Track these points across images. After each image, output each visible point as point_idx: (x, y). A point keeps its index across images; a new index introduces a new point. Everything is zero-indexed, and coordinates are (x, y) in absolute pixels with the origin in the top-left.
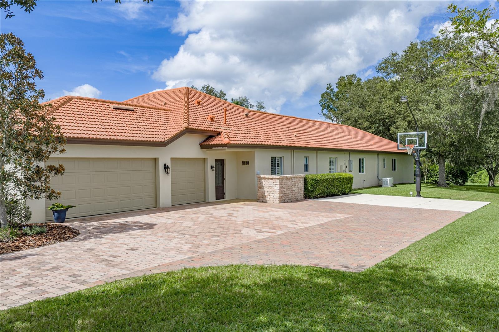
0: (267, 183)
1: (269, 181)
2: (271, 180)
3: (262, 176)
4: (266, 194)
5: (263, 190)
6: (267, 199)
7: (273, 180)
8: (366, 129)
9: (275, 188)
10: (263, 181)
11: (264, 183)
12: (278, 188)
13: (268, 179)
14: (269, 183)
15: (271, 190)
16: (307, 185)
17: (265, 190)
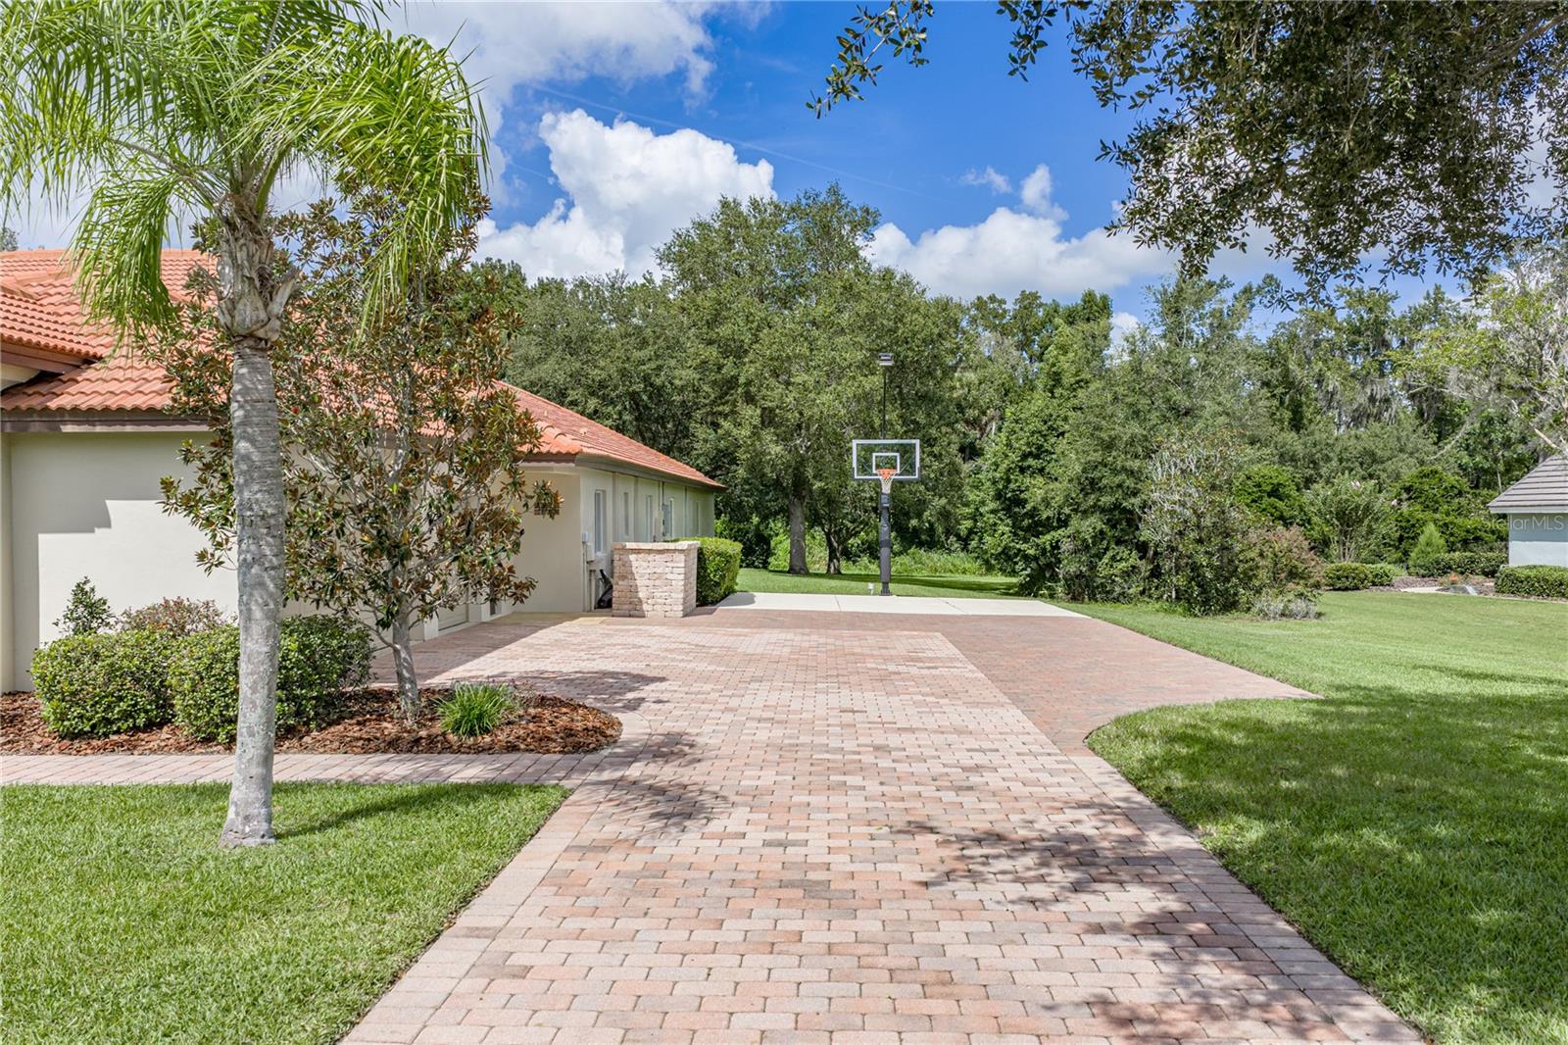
0: (645, 564)
1: (651, 557)
2: (658, 557)
3: (630, 545)
4: (641, 595)
5: (631, 583)
6: (645, 607)
7: (665, 557)
8: (594, 415)
9: (670, 576)
10: (632, 557)
11: (635, 564)
12: (682, 577)
13: (650, 551)
14: (651, 564)
15: (657, 583)
16: (705, 569)
17: (638, 582)
